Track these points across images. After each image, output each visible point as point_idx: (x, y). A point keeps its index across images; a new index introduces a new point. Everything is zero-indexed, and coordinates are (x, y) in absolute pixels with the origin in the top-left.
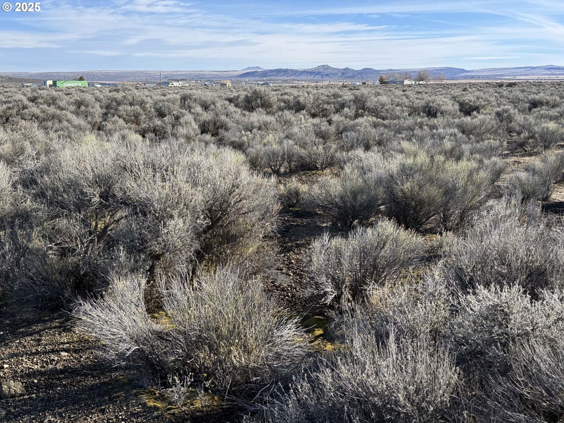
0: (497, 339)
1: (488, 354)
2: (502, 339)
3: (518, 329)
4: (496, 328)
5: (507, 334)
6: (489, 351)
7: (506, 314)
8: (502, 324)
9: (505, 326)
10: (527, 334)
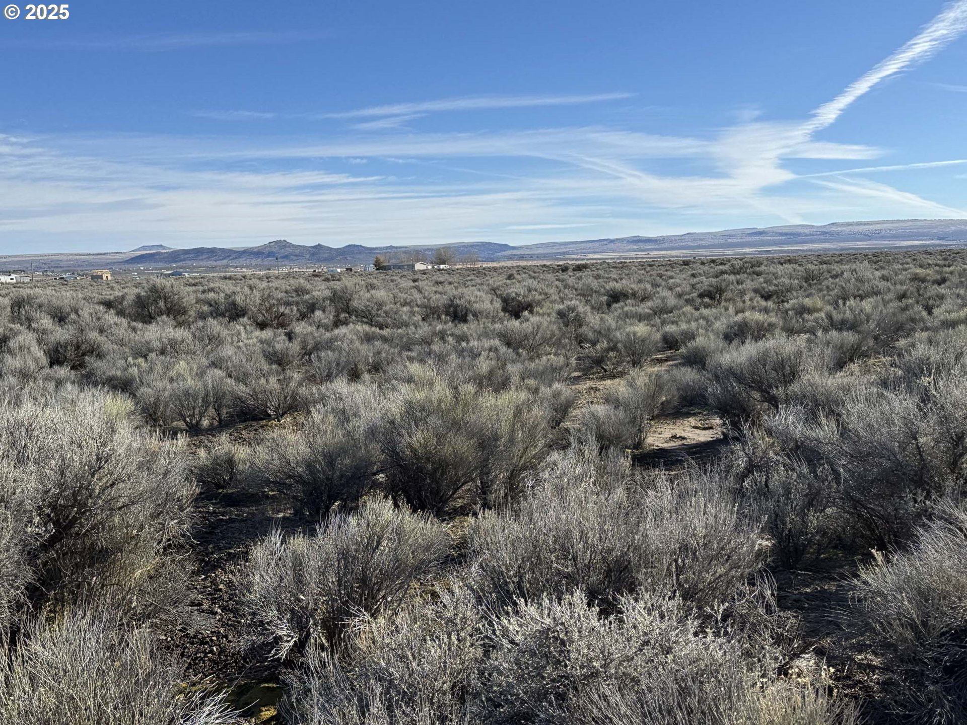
0: (551, 688)
1: (538, 716)
2: (558, 687)
3: (582, 667)
4: (549, 669)
5: (567, 678)
6: (539, 711)
7: (563, 643)
8: (559, 662)
9: (563, 664)
10: (595, 674)
